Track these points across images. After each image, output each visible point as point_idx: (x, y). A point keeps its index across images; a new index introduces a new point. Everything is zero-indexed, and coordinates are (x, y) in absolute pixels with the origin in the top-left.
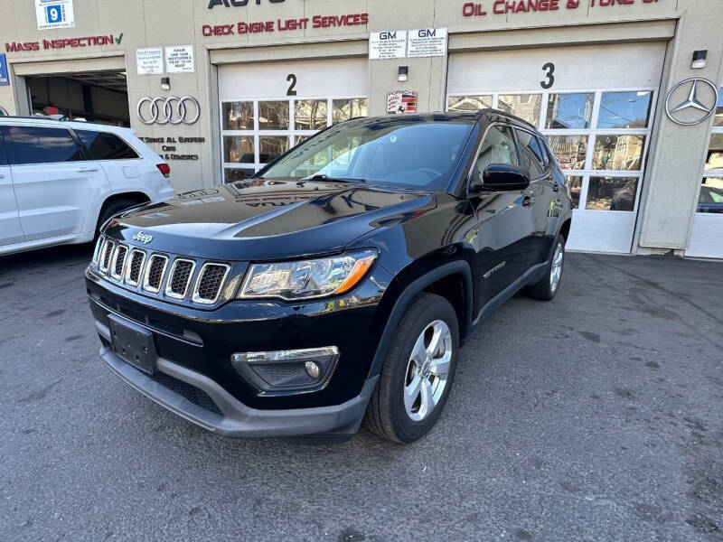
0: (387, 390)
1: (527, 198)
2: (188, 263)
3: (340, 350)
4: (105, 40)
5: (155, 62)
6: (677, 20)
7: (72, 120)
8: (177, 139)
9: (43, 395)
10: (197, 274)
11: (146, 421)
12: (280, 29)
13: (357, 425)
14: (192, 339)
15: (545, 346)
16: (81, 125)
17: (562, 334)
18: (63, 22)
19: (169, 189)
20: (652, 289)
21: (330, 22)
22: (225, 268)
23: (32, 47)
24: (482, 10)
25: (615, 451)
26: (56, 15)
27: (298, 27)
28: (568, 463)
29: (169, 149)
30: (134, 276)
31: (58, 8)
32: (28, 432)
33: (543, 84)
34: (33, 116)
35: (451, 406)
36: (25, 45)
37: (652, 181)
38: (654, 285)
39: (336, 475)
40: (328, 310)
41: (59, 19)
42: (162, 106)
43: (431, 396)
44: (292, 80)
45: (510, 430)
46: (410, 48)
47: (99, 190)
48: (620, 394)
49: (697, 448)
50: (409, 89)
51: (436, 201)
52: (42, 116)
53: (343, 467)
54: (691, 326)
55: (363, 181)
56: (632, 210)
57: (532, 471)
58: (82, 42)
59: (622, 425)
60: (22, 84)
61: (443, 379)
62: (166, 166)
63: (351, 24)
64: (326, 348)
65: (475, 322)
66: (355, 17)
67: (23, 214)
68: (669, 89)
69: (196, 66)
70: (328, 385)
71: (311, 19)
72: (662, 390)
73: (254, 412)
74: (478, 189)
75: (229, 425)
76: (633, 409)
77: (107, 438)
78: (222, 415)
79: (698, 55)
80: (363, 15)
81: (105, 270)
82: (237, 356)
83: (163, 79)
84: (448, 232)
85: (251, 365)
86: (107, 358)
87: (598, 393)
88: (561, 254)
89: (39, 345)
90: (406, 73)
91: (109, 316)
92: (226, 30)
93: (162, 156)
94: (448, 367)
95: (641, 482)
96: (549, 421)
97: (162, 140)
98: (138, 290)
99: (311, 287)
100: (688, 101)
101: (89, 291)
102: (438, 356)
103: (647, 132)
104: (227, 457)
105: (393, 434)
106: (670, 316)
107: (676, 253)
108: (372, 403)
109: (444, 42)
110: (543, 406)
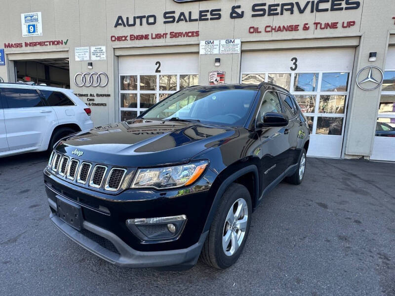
0: (213, 239)
1: (286, 130)
2: (102, 168)
3: (187, 217)
4: (58, 43)
5: (85, 54)
6: (360, 37)
7: (38, 85)
8: (95, 95)
9: (15, 240)
10: (107, 174)
11: (75, 256)
12: (152, 38)
13: (196, 259)
14: (104, 211)
15: (298, 211)
16: (43, 87)
17: (307, 204)
18: (36, 33)
19: (90, 122)
20: (354, 178)
21: (179, 35)
22: (124, 171)
23: (19, 45)
24: (259, 31)
25: (341, 273)
26: (33, 29)
27: (162, 37)
28: (315, 281)
29: (91, 100)
30: (72, 174)
31: (34, 26)
32: (6, 263)
33: (292, 69)
34: (17, 82)
35: (248, 246)
36: (15, 44)
37: (351, 120)
38: (354, 175)
39: (184, 288)
40: (180, 195)
41: (34, 31)
42: (88, 78)
43: (237, 241)
44: (158, 64)
45: (281, 261)
46: (221, 49)
47: (52, 122)
48: (341, 239)
49: (386, 271)
50: (221, 71)
51: (239, 133)
52: (23, 82)
53: (188, 283)
54: (377, 199)
55: (199, 121)
56: (341, 135)
57: (295, 285)
58: (46, 44)
59: (344, 257)
60: (12, 65)
61: (243, 231)
62: (89, 109)
63: (190, 36)
64: (179, 216)
65: (260, 199)
66: (192, 33)
67: (9, 135)
68: (357, 72)
69: (107, 57)
70: (181, 237)
71: (169, 33)
72: (364, 236)
73: (138, 253)
74: (261, 126)
75: (124, 261)
76: (349, 247)
77: (52, 266)
78: (120, 254)
79: (372, 55)
80: (197, 32)
81: (55, 170)
82: (129, 221)
83: (89, 63)
84: (245, 148)
85: (137, 226)
86: (54, 219)
87: (329, 238)
88: (304, 159)
89: (14, 210)
90: (219, 62)
91: (56, 196)
92: (123, 39)
93: (87, 104)
94: (246, 224)
95: (357, 291)
96: (303, 255)
97: (87, 95)
98: (74, 182)
99: (171, 182)
100: (368, 78)
101: (45, 182)
102: (241, 218)
103: (347, 93)
104: (121, 278)
105: (216, 264)
106: (365, 193)
107: (365, 158)
108: (205, 247)
109: (239, 46)
110: (299, 247)
